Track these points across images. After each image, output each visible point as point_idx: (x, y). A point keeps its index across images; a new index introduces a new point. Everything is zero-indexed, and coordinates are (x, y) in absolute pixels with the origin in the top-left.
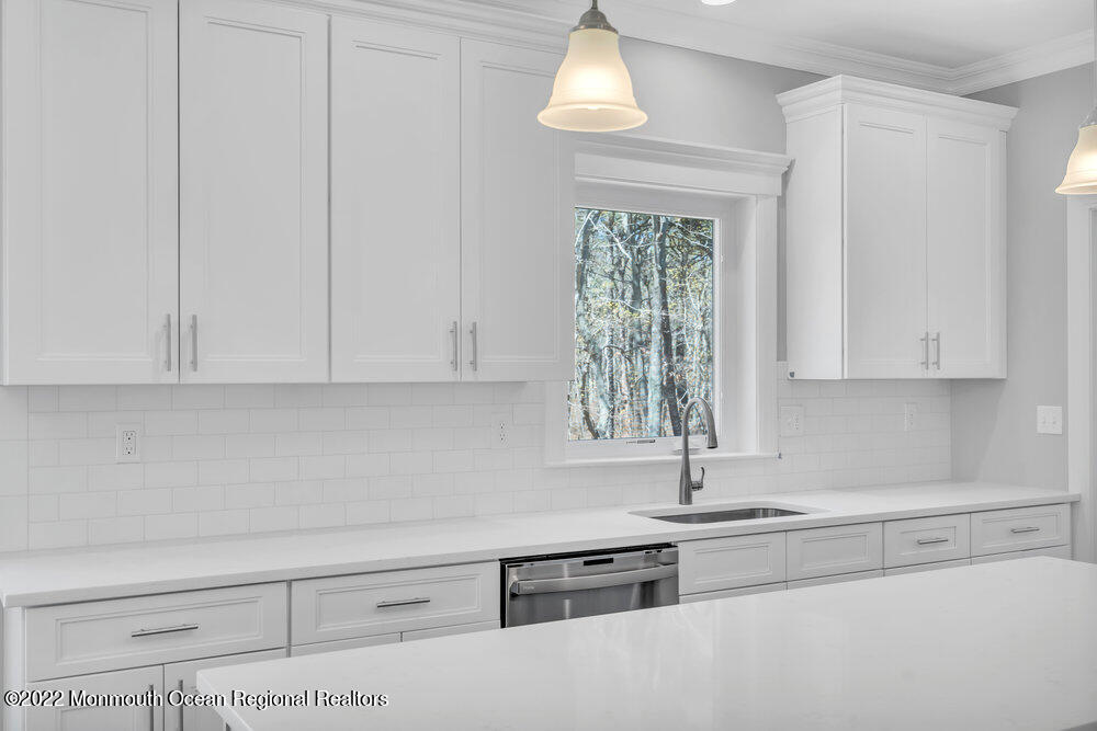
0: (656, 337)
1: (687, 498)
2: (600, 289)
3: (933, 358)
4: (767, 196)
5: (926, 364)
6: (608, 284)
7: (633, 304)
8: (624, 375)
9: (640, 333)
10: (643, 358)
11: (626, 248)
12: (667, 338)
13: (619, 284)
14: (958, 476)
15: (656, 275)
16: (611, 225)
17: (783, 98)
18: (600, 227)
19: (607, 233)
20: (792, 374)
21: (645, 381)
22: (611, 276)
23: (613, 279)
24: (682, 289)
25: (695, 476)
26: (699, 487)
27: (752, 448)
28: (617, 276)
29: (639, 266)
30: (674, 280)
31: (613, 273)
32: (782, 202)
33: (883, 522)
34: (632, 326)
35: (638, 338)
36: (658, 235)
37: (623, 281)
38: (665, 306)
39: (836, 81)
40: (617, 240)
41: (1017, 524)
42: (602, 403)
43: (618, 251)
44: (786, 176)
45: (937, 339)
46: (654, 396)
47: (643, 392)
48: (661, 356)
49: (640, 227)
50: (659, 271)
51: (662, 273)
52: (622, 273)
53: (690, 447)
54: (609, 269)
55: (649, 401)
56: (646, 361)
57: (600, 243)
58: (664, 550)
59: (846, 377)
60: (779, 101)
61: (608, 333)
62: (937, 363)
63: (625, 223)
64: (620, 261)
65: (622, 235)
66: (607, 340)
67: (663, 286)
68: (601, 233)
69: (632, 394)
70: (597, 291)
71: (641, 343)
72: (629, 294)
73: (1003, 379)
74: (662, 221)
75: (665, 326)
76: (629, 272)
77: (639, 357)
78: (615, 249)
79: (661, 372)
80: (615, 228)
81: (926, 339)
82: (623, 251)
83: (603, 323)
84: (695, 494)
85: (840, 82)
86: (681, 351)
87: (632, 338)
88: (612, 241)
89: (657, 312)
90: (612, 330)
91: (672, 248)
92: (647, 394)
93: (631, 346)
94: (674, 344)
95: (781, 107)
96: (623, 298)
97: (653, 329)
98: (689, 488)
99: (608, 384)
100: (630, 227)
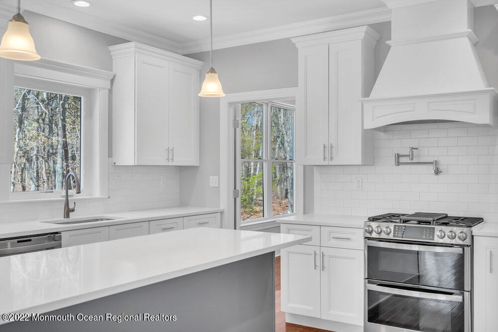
0: (60, 150)
1: (67, 215)
2: (31, 128)
3: (171, 157)
4: (104, 89)
5: (168, 159)
6: (35, 125)
7: (49, 135)
8: (44, 170)
9: (53, 149)
10: (54, 161)
11: (45, 108)
12: (66, 152)
13: (42, 125)
14: (183, 204)
15: (60, 121)
16: (37, 95)
17: (111, 48)
18: (31, 96)
19: (35, 100)
20: (115, 163)
21: (55, 172)
22: (38, 121)
23: (38, 123)
24: (74, 128)
25: (71, 206)
26: (73, 210)
27: (97, 194)
28: (41, 121)
29: (52, 117)
30: (70, 124)
31: (38, 119)
32: (110, 91)
33: (149, 221)
34: (48, 146)
35: (51, 151)
36: (61, 102)
37: (44, 124)
38: (65, 136)
39: (132, 44)
40: (40, 103)
41: (201, 221)
42: (31, 182)
43: (41, 109)
44: (112, 81)
45: (172, 150)
46: (59, 178)
47: (53, 178)
48: (63, 160)
49: (53, 98)
50: (61, 119)
51: (64, 120)
52: (43, 120)
53: (69, 194)
54: (36, 118)
55: (56, 181)
56: (55, 163)
57: (31, 104)
58: (56, 235)
59: (136, 164)
60: (110, 49)
61: (36, 149)
62: (172, 159)
63: (45, 96)
64: (42, 114)
65: (43, 101)
66: (35, 152)
67: (64, 127)
68: (32, 100)
69: (48, 179)
70: (30, 128)
71: (53, 154)
72: (47, 130)
73: (198, 167)
74: (63, 96)
75: (65, 146)
76: (47, 120)
77: (52, 160)
78: (39, 108)
79: (62, 168)
80: (40, 98)
81: (168, 150)
82: (44, 109)
83: (33, 144)
84: (71, 214)
85: (134, 44)
86: (74, 158)
87: (48, 152)
88: (38, 104)
89: (61, 139)
90: (38, 147)
91: (69, 109)
92: (55, 178)
93: (48, 155)
94: (70, 155)
95: (110, 52)
96: (44, 131)
97: (59, 147)
98: (68, 211)
99: (35, 174)
100: (47, 98)
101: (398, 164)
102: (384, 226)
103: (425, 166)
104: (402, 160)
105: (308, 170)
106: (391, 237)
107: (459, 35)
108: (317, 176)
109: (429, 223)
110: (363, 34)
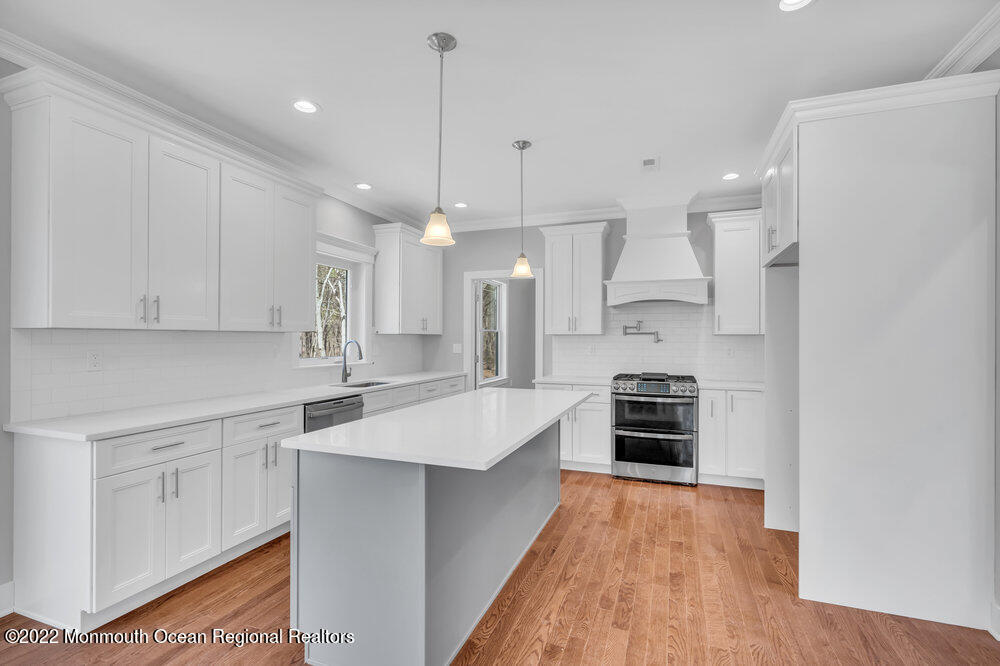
1: (345, 379)
3: (425, 327)
4: (368, 264)
5: (423, 329)
14: (425, 369)
20: (377, 332)
25: (348, 371)
26: (350, 374)
32: (374, 267)
33: (419, 384)
44: (376, 257)
59: (400, 333)
60: (374, 228)
73: (441, 335)
81: (423, 320)
84: (348, 378)
85: (399, 225)
95: (374, 230)
98: (346, 375)
101: (626, 334)
102: (629, 384)
103: (648, 336)
104: (628, 331)
105: (547, 339)
106: (635, 391)
107: (679, 235)
108: (555, 344)
109: (663, 380)
110: (602, 229)
